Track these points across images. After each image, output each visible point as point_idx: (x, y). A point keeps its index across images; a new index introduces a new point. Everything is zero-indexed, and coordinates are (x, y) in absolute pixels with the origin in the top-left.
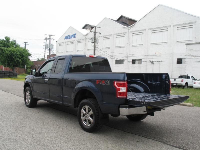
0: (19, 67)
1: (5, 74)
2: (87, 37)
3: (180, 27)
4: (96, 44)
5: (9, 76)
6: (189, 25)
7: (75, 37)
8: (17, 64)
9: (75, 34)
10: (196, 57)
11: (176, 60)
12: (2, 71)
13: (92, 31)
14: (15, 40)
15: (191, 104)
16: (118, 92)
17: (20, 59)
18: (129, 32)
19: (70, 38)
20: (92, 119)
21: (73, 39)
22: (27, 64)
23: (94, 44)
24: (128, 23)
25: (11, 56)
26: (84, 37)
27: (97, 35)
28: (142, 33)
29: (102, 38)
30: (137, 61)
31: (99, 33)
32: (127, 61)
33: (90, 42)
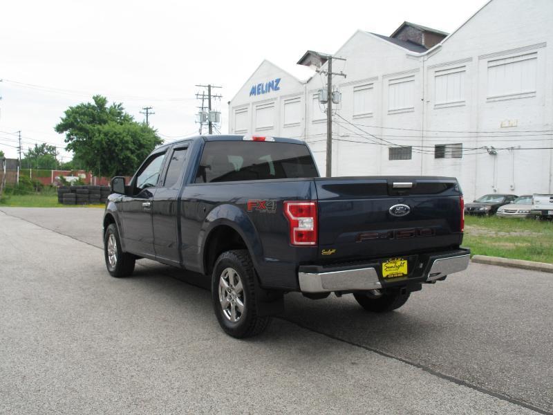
1: (92, 196)
2: (309, 86)
4: (333, 106)
5: (100, 199)
7: (277, 89)
8: (125, 169)
9: (278, 81)
12: (83, 188)
13: (321, 70)
14: (120, 105)
16: (295, 229)
18: (425, 68)
19: (263, 92)
20: (243, 303)
21: (272, 93)
23: (326, 105)
24: (423, 44)
25: (110, 147)
26: (302, 89)
27: (335, 80)
28: (463, 69)
29: (351, 88)
30: (451, 150)
31: (342, 75)
32: (422, 149)
33: (317, 100)
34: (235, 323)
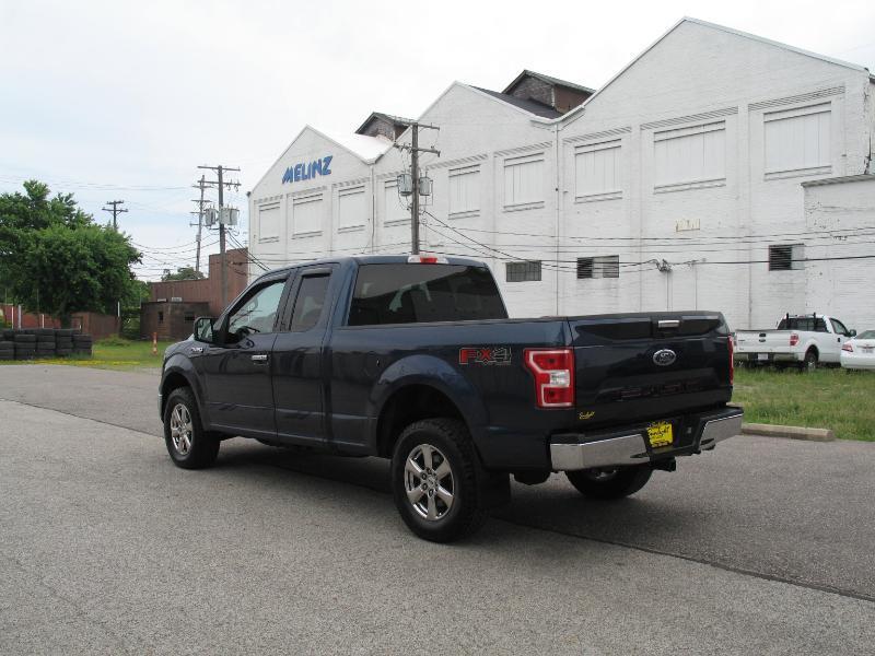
0: (92, 311)
2: (379, 169)
3: (777, 111)
4: (421, 199)
5: (55, 350)
6: (815, 103)
7: (326, 172)
8: (82, 300)
9: (328, 160)
10: (848, 240)
11: (765, 255)
12: (27, 333)
13: (400, 144)
14: (70, 195)
15: (824, 431)
16: (543, 386)
17: (93, 273)
18: (560, 140)
19: (305, 178)
20: (450, 491)
21: (319, 180)
22: (126, 294)
23: (410, 198)
24: (553, 105)
25: (55, 265)
26: (367, 172)
27: (423, 159)
28: (616, 144)
29: (445, 171)
30: (601, 266)
31: (433, 151)
32: (558, 265)
33: (395, 191)
34: (437, 521)
